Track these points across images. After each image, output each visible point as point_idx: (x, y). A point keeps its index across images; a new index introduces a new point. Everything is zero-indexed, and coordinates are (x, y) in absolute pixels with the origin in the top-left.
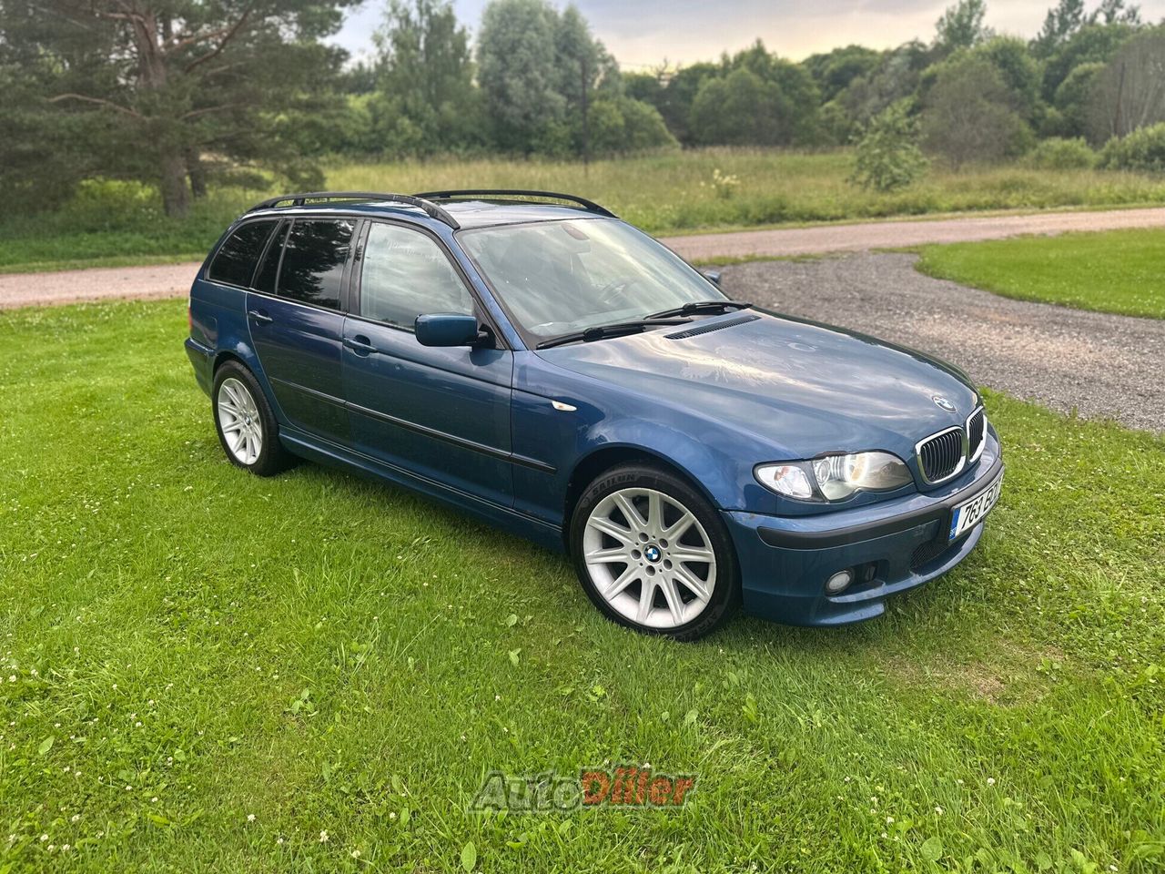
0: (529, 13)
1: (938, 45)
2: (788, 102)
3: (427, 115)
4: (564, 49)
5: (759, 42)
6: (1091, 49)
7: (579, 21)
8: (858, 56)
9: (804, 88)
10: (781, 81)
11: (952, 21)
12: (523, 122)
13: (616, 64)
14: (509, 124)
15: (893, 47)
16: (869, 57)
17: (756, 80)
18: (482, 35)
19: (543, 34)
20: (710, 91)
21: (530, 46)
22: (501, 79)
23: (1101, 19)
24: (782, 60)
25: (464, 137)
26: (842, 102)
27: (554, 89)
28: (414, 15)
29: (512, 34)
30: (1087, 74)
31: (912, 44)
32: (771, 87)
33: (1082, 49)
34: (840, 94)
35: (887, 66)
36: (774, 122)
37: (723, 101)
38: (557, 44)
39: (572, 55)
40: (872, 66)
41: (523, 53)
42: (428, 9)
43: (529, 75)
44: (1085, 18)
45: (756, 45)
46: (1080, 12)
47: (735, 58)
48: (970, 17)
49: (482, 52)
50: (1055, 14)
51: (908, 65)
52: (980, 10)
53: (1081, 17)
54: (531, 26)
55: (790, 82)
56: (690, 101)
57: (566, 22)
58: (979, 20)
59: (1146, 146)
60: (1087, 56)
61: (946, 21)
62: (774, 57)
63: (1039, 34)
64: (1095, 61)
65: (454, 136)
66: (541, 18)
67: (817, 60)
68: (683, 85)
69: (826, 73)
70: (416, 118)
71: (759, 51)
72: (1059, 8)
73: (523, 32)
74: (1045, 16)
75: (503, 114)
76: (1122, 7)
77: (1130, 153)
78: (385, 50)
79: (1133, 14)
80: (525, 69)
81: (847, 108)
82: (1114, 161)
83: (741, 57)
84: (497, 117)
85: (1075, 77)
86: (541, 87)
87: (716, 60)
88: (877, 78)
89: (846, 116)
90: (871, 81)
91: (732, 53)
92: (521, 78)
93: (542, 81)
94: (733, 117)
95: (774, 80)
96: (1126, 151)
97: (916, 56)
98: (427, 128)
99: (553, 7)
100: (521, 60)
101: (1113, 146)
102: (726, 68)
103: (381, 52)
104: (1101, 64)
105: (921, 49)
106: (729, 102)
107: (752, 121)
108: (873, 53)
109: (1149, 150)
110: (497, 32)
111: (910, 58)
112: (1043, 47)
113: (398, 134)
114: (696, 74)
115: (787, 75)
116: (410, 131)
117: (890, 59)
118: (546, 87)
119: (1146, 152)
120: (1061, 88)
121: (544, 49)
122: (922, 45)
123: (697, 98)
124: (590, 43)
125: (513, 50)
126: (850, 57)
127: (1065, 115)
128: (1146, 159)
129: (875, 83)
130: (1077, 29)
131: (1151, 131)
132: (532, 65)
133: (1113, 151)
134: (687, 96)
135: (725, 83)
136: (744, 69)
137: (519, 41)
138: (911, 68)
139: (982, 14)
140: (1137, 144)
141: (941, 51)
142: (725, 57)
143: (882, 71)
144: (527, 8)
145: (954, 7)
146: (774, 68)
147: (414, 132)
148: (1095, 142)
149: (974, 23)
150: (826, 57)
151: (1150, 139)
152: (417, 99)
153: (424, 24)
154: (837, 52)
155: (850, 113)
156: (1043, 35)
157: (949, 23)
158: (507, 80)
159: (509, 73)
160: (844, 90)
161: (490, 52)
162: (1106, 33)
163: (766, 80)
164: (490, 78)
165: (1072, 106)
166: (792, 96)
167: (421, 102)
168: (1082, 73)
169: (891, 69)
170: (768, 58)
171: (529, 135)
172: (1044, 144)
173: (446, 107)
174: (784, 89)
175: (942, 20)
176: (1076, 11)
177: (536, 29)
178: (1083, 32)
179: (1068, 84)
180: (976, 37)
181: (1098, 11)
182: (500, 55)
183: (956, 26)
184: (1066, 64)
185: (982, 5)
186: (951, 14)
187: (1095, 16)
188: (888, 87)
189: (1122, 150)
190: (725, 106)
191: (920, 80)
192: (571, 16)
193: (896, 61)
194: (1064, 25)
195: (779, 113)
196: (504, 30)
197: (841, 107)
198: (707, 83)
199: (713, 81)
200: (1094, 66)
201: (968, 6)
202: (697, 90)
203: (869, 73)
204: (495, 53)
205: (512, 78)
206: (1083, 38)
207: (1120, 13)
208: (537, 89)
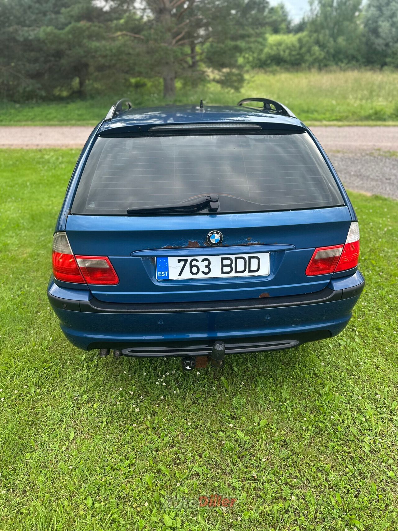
3: (328, 45)
14: (375, 49)
25: (347, 57)
41: (394, 5)
49: (369, 7)
65: (341, 56)
70: (322, 46)
75: (373, 43)
78: (314, 8)
84: (369, 44)
92: (388, 21)
98: (328, 52)
100: (392, 10)
103: (311, 9)
113: (311, 55)
116: (317, 54)
125: (388, 4)
147: (320, 54)
152: (325, 35)
167: (327, 37)
182: (379, 8)
204: (376, 7)
205: (383, 21)
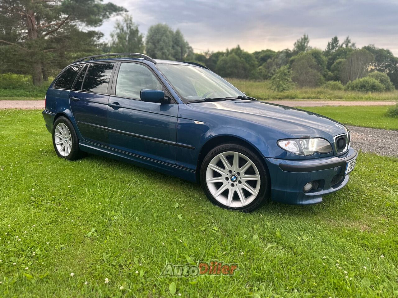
0: (164, 31)
1: (294, 51)
2: (248, 66)
4: (175, 43)
5: (238, 46)
6: (341, 55)
7: (181, 35)
8: (270, 53)
9: (253, 61)
10: (245, 59)
11: (299, 44)
13: (192, 50)
15: (281, 50)
16: (273, 53)
17: (237, 57)
18: (148, 37)
19: (168, 38)
20: (222, 60)
21: (164, 41)
22: (154, 51)
23: (344, 46)
24: (246, 52)
26: (265, 67)
27: (171, 56)
28: (125, 28)
29: (158, 37)
30: (340, 62)
31: (287, 50)
32: (242, 60)
33: (339, 55)
34: (264, 64)
35: (279, 56)
36: (243, 72)
37: (227, 64)
38: (173, 42)
39: (178, 45)
40: (274, 56)
41: (162, 43)
42: (130, 27)
43: (163, 51)
44: (339, 45)
45: (237, 47)
46: (338, 43)
47: (231, 50)
48: (305, 43)
49: (148, 42)
50: (330, 43)
51: (285, 56)
52: (308, 41)
53: (338, 45)
54: (164, 35)
55: (248, 59)
56: (216, 63)
57: (176, 35)
58: (307, 44)
59: (360, 84)
60: (340, 57)
61: (297, 44)
62: (243, 51)
63: (325, 49)
64: (343, 58)
66: (168, 32)
67: (257, 53)
68: (214, 58)
69: (260, 57)
71: (238, 49)
72: (331, 42)
73: (162, 37)
74: (327, 44)
76: (350, 43)
77: (355, 86)
78: (114, 39)
79: (353, 45)
80: (162, 49)
81: (266, 69)
82: (350, 88)
83: (233, 50)
85: (337, 63)
86: (167, 55)
87: (225, 51)
88: (275, 60)
89: (266, 71)
90: (274, 61)
91: (230, 49)
92: (160, 52)
93: (168, 53)
94: (230, 69)
95: (243, 58)
96: (354, 86)
97: (288, 54)
99: (172, 30)
100: (161, 46)
101: (349, 84)
102: (228, 53)
103: (113, 40)
104: (344, 59)
105: (289, 52)
106: (229, 65)
107: (236, 71)
108: (274, 52)
109: (361, 85)
110: (153, 36)
111: (286, 54)
112: (327, 53)
114: (218, 54)
115: (247, 56)
117: (280, 54)
118: (169, 55)
119: (360, 86)
120: (333, 66)
121: (168, 43)
122: (290, 50)
123: (218, 63)
124: (184, 42)
125: (158, 42)
126: (267, 53)
127: (334, 74)
128: (360, 88)
129: (275, 61)
130: (337, 49)
131: (361, 80)
132: (164, 47)
133: (350, 85)
134: (215, 62)
135: (228, 58)
136: (233, 54)
137: (160, 39)
138: (286, 57)
139: (308, 42)
140: (357, 83)
141: (295, 53)
142: (227, 50)
143: (277, 58)
144: (163, 29)
145: (299, 40)
146: (243, 55)
148: (344, 83)
149: (306, 45)
150: (259, 53)
151: (361, 82)
153: (128, 32)
154: (263, 51)
155: (267, 70)
156: (327, 50)
157: (298, 44)
158: (156, 52)
159: (156, 50)
160: (265, 63)
161: (150, 42)
162: (346, 50)
163: (241, 58)
164: (150, 51)
165: (336, 72)
166: (249, 64)
168: (339, 62)
169: (280, 57)
170: (241, 51)
172: (328, 82)
174: (246, 61)
175: (295, 43)
176: (337, 43)
177: (166, 36)
178: (339, 49)
179: (334, 65)
180: (306, 49)
181: (343, 43)
182: (154, 43)
183: (300, 45)
184: (334, 59)
185: (308, 39)
186: (298, 42)
187: (342, 45)
188: (279, 63)
189: (352, 85)
190: (228, 65)
191: (289, 61)
192: (178, 33)
193: (281, 55)
194: (333, 47)
195: (245, 69)
196: (155, 36)
197: (264, 68)
198: (221, 58)
199: (223, 57)
200: (342, 60)
201: (304, 39)
202: (218, 60)
203: (273, 58)
204: (152, 43)
205: (157, 51)
206: (339, 51)
207: (350, 45)
208: (166, 55)
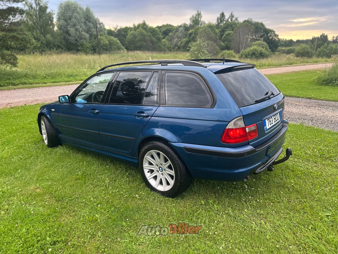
1: (191, 25)
3: (41, 39)
4: (87, 20)
5: (144, 21)
6: (229, 28)
8: (170, 27)
9: (158, 35)
11: (194, 19)
12: (75, 42)
13: (103, 26)
14: (70, 42)
15: (179, 25)
17: (144, 31)
19: (79, 14)
20: (131, 35)
22: (67, 28)
23: (230, 20)
24: (151, 27)
27: (84, 32)
31: (184, 24)
33: (227, 28)
38: (85, 18)
39: (90, 22)
40: (174, 30)
44: (226, 20)
45: (143, 22)
47: (137, 26)
48: (198, 18)
50: (219, 18)
51: (184, 30)
52: (201, 16)
54: (75, 12)
55: (154, 33)
58: (201, 18)
59: (251, 52)
61: (192, 19)
62: (148, 26)
63: (216, 23)
67: (159, 27)
71: (144, 24)
74: (216, 19)
76: (234, 17)
79: (236, 19)
80: (74, 25)
81: (169, 41)
83: (139, 26)
85: (226, 34)
86: (81, 31)
87: (132, 26)
90: (175, 34)
92: (73, 28)
93: (81, 29)
94: (139, 43)
95: (149, 32)
96: (246, 53)
97: (186, 28)
101: (243, 52)
102: (135, 28)
104: (232, 32)
107: (145, 44)
108: (173, 26)
111: (184, 28)
112: (218, 26)
113: (31, 45)
114: (126, 30)
115: (153, 31)
116: (35, 44)
119: (251, 54)
121: (80, 19)
122: (187, 25)
123: (128, 37)
124: (95, 18)
130: (224, 22)
131: (251, 48)
132: (77, 23)
133: (243, 54)
134: (125, 36)
140: (249, 52)
141: (191, 27)
142: (134, 25)
144: (74, 6)
145: (194, 15)
146: (149, 29)
150: (161, 27)
153: (38, 8)
154: (164, 26)
155: (170, 43)
158: (69, 28)
159: (69, 26)
160: (167, 36)
162: (231, 24)
163: (147, 32)
165: (226, 42)
166: (155, 37)
167: (39, 34)
171: (78, 46)
172: (223, 52)
173: (48, 36)
174: (152, 35)
176: (224, 18)
177: (77, 13)
178: (226, 23)
179: (225, 36)
180: (200, 23)
181: (229, 18)
184: (223, 31)
186: (193, 17)
190: (137, 39)
191: (188, 34)
192: (88, 10)
193: (181, 29)
194: (221, 21)
195: (152, 42)
197: (167, 41)
198: (130, 33)
199: (132, 32)
201: (198, 15)
202: (127, 34)
203: (174, 32)
207: (234, 19)
208: (79, 32)
